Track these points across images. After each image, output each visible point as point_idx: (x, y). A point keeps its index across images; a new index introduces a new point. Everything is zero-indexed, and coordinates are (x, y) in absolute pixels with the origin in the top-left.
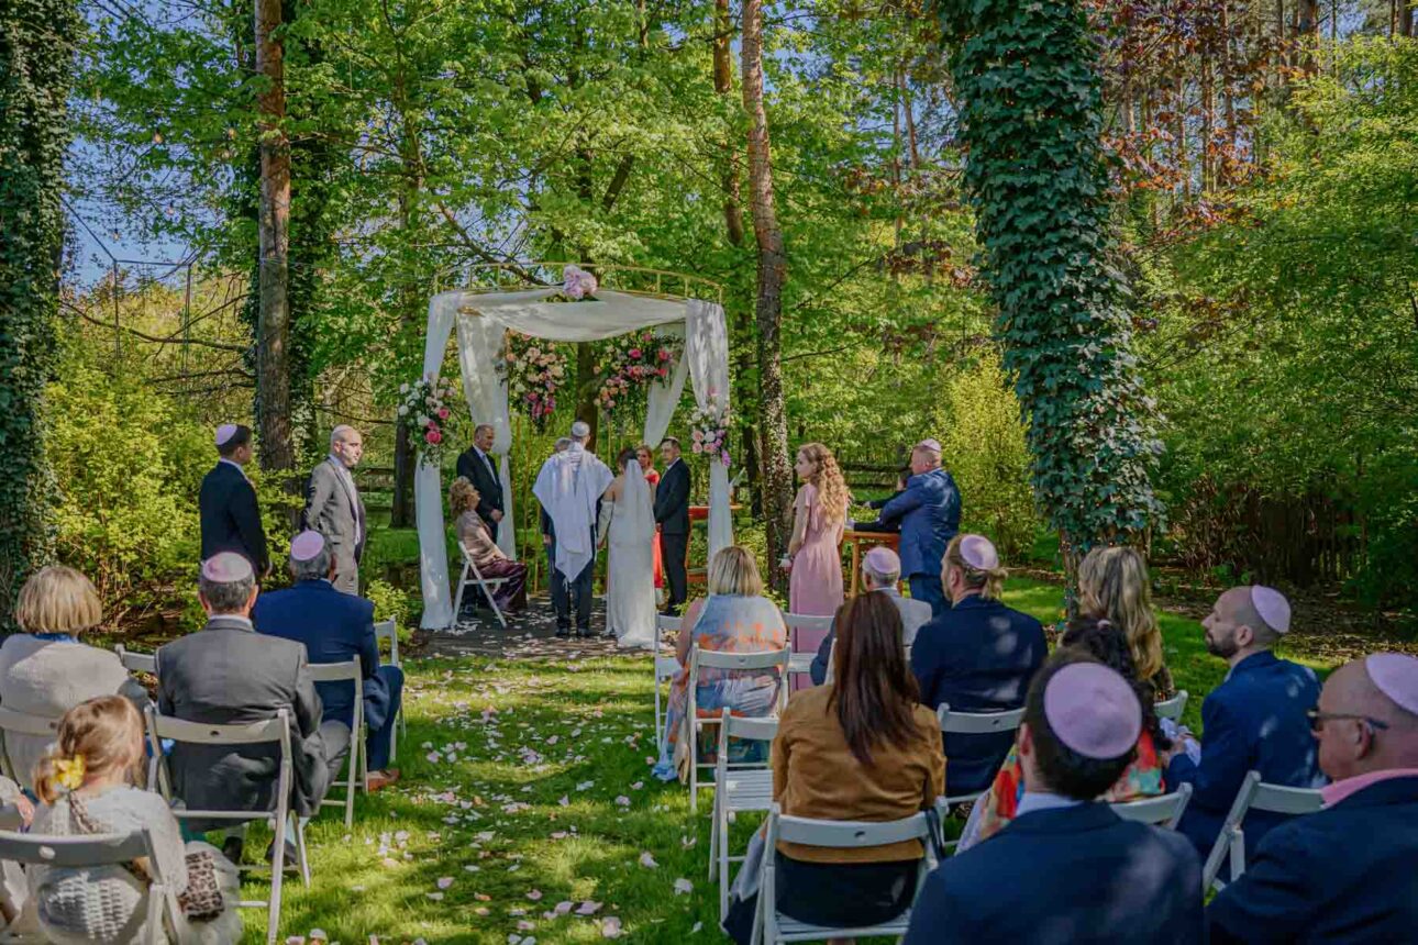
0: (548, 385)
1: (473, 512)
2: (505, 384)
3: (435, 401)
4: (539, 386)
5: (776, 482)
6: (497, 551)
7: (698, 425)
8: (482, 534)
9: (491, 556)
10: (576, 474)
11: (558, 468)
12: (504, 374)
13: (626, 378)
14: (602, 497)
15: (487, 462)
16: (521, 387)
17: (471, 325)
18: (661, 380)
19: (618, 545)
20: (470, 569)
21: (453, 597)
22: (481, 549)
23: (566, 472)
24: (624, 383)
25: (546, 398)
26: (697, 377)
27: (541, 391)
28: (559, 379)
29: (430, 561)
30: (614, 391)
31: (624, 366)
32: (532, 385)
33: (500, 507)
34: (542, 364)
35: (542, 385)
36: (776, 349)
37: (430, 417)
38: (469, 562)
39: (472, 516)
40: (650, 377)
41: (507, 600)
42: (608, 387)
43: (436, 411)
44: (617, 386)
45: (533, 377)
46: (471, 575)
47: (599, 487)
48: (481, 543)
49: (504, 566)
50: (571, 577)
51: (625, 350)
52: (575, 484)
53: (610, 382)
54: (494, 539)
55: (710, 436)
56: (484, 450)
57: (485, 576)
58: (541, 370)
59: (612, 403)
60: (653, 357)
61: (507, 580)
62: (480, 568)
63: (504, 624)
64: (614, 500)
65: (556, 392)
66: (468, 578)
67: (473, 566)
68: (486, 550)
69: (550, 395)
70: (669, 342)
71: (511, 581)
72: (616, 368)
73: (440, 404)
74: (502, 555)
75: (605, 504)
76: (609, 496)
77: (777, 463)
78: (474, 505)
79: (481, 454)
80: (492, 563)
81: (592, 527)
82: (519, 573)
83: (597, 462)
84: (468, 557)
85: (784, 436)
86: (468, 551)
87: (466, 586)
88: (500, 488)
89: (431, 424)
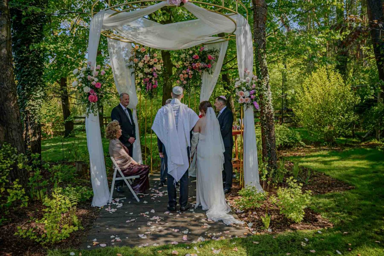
0: (154, 74)
1: (118, 141)
2: (133, 75)
3: (93, 78)
4: (150, 74)
5: (267, 117)
6: (133, 161)
7: (239, 88)
8: (123, 152)
9: (129, 164)
10: (177, 117)
11: (166, 115)
12: (133, 70)
13: (192, 69)
14: (193, 129)
15: (127, 112)
16: (141, 75)
17: (115, 45)
18: (208, 71)
19: (203, 158)
20: (118, 171)
21: (110, 188)
22: (123, 160)
23: (171, 117)
24: (191, 72)
25: (153, 80)
26: (241, 61)
27: (151, 77)
28: (159, 71)
29: (95, 168)
30: (186, 76)
31: (191, 64)
32: (146, 74)
33: (134, 136)
34: (151, 64)
35: (152, 74)
36: (265, 52)
37: (91, 87)
38: (117, 168)
39: (117, 143)
40: (203, 69)
41: (139, 186)
42: (184, 74)
43: (94, 83)
44: (187, 74)
45: (147, 70)
46: (118, 175)
47: (190, 123)
48: (123, 157)
49: (136, 168)
50: (177, 179)
51: (191, 55)
52: (177, 124)
53: (184, 72)
54: (131, 154)
55: (247, 94)
56: (125, 106)
57: (126, 175)
58: (150, 67)
59: (185, 82)
60: (205, 59)
61: (138, 176)
62: (123, 171)
63: (138, 200)
64: (200, 131)
65: (158, 78)
66: (117, 177)
67: (120, 170)
68: (126, 161)
69: (155, 79)
70: (211, 52)
71: (141, 177)
72: (187, 65)
73: (96, 80)
74: (135, 163)
75: (195, 134)
76: (197, 129)
77: (268, 108)
78: (118, 137)
79: (124, 108)
80: (130, 168)
81: (188, 148)
82: (144, 172)
83: (189, 109)
84: (117, 165)
85: (270, 95)
86: (116, 162)
87: (116, 181)
88: (134, 125)
89: (91, 91)
